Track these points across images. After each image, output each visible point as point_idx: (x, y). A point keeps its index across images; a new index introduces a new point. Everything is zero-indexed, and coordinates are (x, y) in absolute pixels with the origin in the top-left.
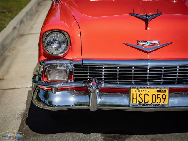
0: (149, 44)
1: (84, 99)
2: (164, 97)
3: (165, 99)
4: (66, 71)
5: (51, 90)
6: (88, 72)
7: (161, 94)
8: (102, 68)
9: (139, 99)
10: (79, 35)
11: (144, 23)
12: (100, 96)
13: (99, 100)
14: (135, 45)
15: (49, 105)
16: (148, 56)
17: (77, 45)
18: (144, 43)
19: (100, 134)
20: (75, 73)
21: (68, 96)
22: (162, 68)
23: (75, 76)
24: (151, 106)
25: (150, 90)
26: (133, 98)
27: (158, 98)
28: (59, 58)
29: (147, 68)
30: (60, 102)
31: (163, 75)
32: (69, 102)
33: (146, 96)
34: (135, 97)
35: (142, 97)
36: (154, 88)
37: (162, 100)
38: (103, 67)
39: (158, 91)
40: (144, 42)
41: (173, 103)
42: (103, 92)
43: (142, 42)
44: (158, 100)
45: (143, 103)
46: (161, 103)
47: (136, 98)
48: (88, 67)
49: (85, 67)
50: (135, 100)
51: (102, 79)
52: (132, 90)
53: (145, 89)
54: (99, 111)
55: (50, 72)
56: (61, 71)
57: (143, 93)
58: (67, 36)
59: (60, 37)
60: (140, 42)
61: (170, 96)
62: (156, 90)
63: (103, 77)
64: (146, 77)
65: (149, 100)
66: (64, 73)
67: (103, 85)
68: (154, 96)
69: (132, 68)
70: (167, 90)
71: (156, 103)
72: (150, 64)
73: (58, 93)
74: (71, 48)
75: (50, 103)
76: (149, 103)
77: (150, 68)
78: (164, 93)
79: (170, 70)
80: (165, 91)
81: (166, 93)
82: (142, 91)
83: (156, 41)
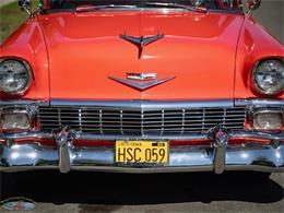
0: (142, 79)
1: (51, 156)
2: (162, 153)
3: (163, 155)
4: (27, 115)
5: (5, 143)
6: (59, 117)
7: (158, 148)
8: (78, 111)
9: (127, 155)
10: (46, 65)
12: (75, 151)
13: (72, 157)
14: (123, 79)
16: (143, 95)
18: (136, 77)
20: (41, 118)
21: (29, 151)
22: (161, 112)
23: (41, 122)
24: (144, 166)
25: (143, 143)
26: (119, 154)
27: (153, 154)
28: (18, 97)
29: (140, 113)
30: (18, 160)
31: (163, 122)
32: (29, 159)
33: (137, 151)
34: (122, 152)
35: (132, 153)
36: (149, 140)
37: (160, 157)
39: (154, 145)
40: (137, 75)
41: (176, 161)
42: (79, 145)
43: (133, 75)
44: (154, 158)
45: (133, 161)
46: (158, 162)
47: (124, 154)
48: (59, 110)
49: (55, 110)
50: (122, 156)
51: (79, 127)
52: (117, 142)
53: (135, 142)
54: (73, 172)
55: (6, 117)
56: (20, 117)
57: (134, 148)
58: (28, 67)
59: (17, 68)
60: (130, 74)
61: (170, 152)
62: (151, 143)
63: (80, 125)
64: (140, 124)
65: (141, 157)
66: (25, 119)
67: (78, 136)
68: (148, 151)
69: (119, 112)
70: (166, 143)
71: (151, 161)
72: (144, 107)
73: (16, 146)
74: (35, 84)
75: (4, 161)
77: (145, 113)
78: (163, 148)
79: (173, 115)
80: (164, 144)
81: (166, 148)
82: (131, 145)
83: (153, 75)
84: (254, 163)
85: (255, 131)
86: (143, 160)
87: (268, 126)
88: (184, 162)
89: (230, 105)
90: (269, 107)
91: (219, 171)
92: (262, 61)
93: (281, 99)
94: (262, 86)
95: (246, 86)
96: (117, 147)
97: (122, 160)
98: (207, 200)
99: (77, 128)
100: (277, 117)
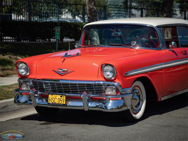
3: (64, 101)
7: (62, 98)
9: (52, 101)
11: (63, 60)
14: (57, 71)
22: (69, 84)
24: (57, 105)
25: (57, 95)
27: (61, 100)
33: (55, 99)
34: (50, 99)
35: (54, 99)
37: (63, 102)
38: (43, 83)
39: (61, 97)
43: (60, 69)
44: (61, 102)
45: (54, 103)
46: (62, 104)
48: (38, 82)
49: (36, 82)
50: (50, 101)
52: (49, 95)
61: (66, 100)
62: (60, 96)
63: (45, 89)
65: (57, 101)
68: (59, 99)
69: (55, 84)
70: (65, 96)
79: (74, 86)
81: (65, 98)
82: (54, 96)
86: (57, 103)
89: (93, 83)
91: (86, 110)
93: (115, 82)
96: (49, 97)
97: (50, 102)
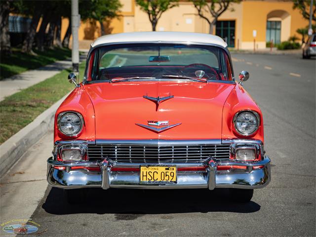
0: (159, 125)
1: (96, 179)
2: (172, 175)
3: (173, 176)
4: (80, 151)
5: (65, 170)
6: (102, 152)
7: (170, 171)
8: (114, 148)
9: (149, 177)
10: (93, 117)
11: (155, 105)
12: (112, 175)
13: (111, 179)
14: (146, 125)
15: (63, 184)
16: (159, 136)
17: (91, 126)
18: (155, 124)
19: (113, 214)
20: (89, 153)
21: (81, 175)
22: (171, 147)
23: (89, 156)
25: (159, 167)
26: (143, 176)
27: (166, 175)
28: (73, 138)
29: (157, 148)
30: (73, 181)
31: (173, 154)
32: (81, 181)
33: (155, 173)
34: (145, 174)
35: (152, 175)
36: (163, 166)
37: (171, 178)
38: (116, 147)
39: (167, 169)
40: (155, 122)
41: (182, 181)
42: (115, 171)
43: (152, 122)
44: (166, 178)
45: (153, 180)
46: (169, 181)
47: (146, 176)
48: (102, 147)
49: (99, 147)
50: (145, 178)
51: (115, 159)
52: (142, 168)
53: (154, 167)
54: (111, 189)
55: (65, 153)
56: (75, 152)
57: (153, 171)
58: (81, 117)
59: (74, 118)
60: (150, 122)
61: (178, 175)
62: (164, 168)
63: (116, 157)
64: (157, 156)
65: (158, 177)
66: (78, 154)
67: (115, 164)
68: (163, 174)
69: (143, 148)
70: (175, 168)
71: (165, 180)
72: (160, 144)
73: (71, 172)
74: (85, 129)
75: (64, 182)
76: (158, 181)
77: (160, 148)
78: (173, 171)
79: (180, 150)
80: (173, 169)
81: (175, 171)
82: (151, 169)
83: (166, 122)
84: (235, 183)
85: (237, 161)
87: (245, 158)
88: (187, 182)
89: (219, 143)
90: (246, 145)
91: (211, 188)
92: (240, 113)
93: (254, 139)
94: (240, 130)
95: (230, 130)
96: (142, 171)
97: (145, 180)
98: (204, 211)
99: (114, 159)
100: (252, 151)
